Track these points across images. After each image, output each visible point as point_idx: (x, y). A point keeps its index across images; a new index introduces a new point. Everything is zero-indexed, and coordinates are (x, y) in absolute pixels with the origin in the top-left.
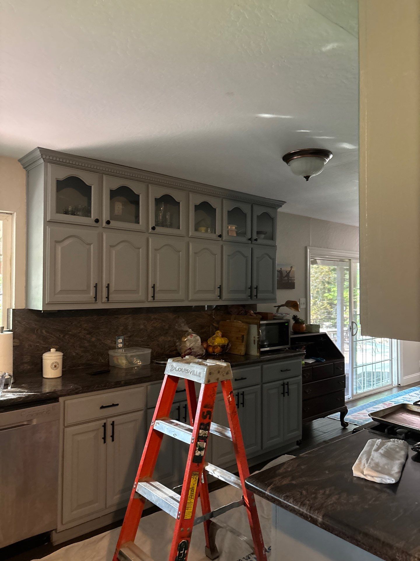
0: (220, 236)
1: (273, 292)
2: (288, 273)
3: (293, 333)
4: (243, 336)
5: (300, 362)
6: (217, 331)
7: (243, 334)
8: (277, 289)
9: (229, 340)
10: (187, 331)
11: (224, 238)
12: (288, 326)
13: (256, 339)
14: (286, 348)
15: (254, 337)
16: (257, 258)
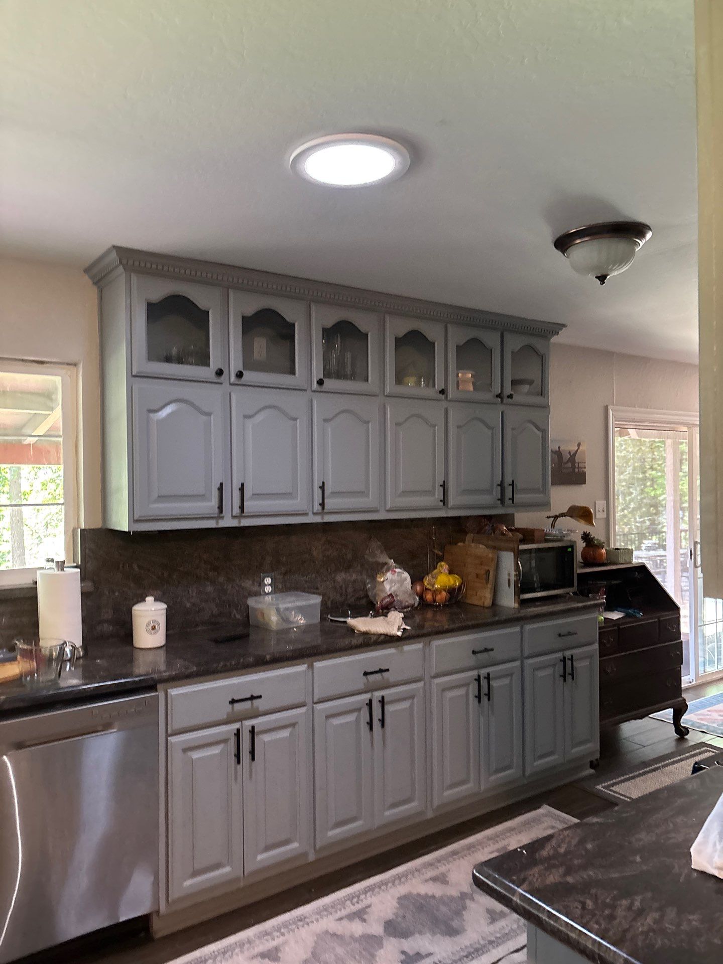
0: (442, 392)
1: (544, 490)
2: (573, 456)
3: (583, 565)
4: (488, 571)
5: (596, 618)
6: (439, 562)
7: (487, 568)
8: (552, 484)
9: (462, 578)
10: (386, 563)
11: (450, 396)
12: (572, 554)
13: (513, 579)
14: (568, 593)
15: (509, 575)
16: (513, 429)
